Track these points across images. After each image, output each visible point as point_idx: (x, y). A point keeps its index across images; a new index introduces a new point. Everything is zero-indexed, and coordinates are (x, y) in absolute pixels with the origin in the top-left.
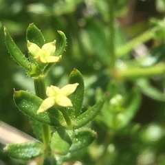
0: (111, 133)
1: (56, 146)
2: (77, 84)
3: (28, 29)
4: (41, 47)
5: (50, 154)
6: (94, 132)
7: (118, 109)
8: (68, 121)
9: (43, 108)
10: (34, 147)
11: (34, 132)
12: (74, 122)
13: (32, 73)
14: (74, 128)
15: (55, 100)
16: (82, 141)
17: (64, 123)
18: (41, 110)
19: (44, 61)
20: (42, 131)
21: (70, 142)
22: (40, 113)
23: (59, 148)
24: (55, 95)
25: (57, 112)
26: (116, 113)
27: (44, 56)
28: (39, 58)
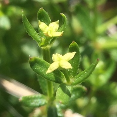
0: (94, 89)
1: (60, 98)
2: (75, 53)
3: (39, 12)
4: (48, 25)
5: (52, 104)
6: (84, 88)
7: (100, 71)
8: (68, 79)
9: (50, 69)
10: (41, 98)
11: (41, 88)
12: (72, 80)
13: (42, 44)
14: (72, 85)
15: (59, 64)
16: (75, 94)
17: (65, 81)
18: (49, 71)
19: (50, 35)
20: (47, 87)
21: (70, 95)
22: (48, 74)
23: (62, 99)
24: (59, 60)
25: (60, 73)
26: (98, 75)
27: (51, 32)
28: (47, 33)
